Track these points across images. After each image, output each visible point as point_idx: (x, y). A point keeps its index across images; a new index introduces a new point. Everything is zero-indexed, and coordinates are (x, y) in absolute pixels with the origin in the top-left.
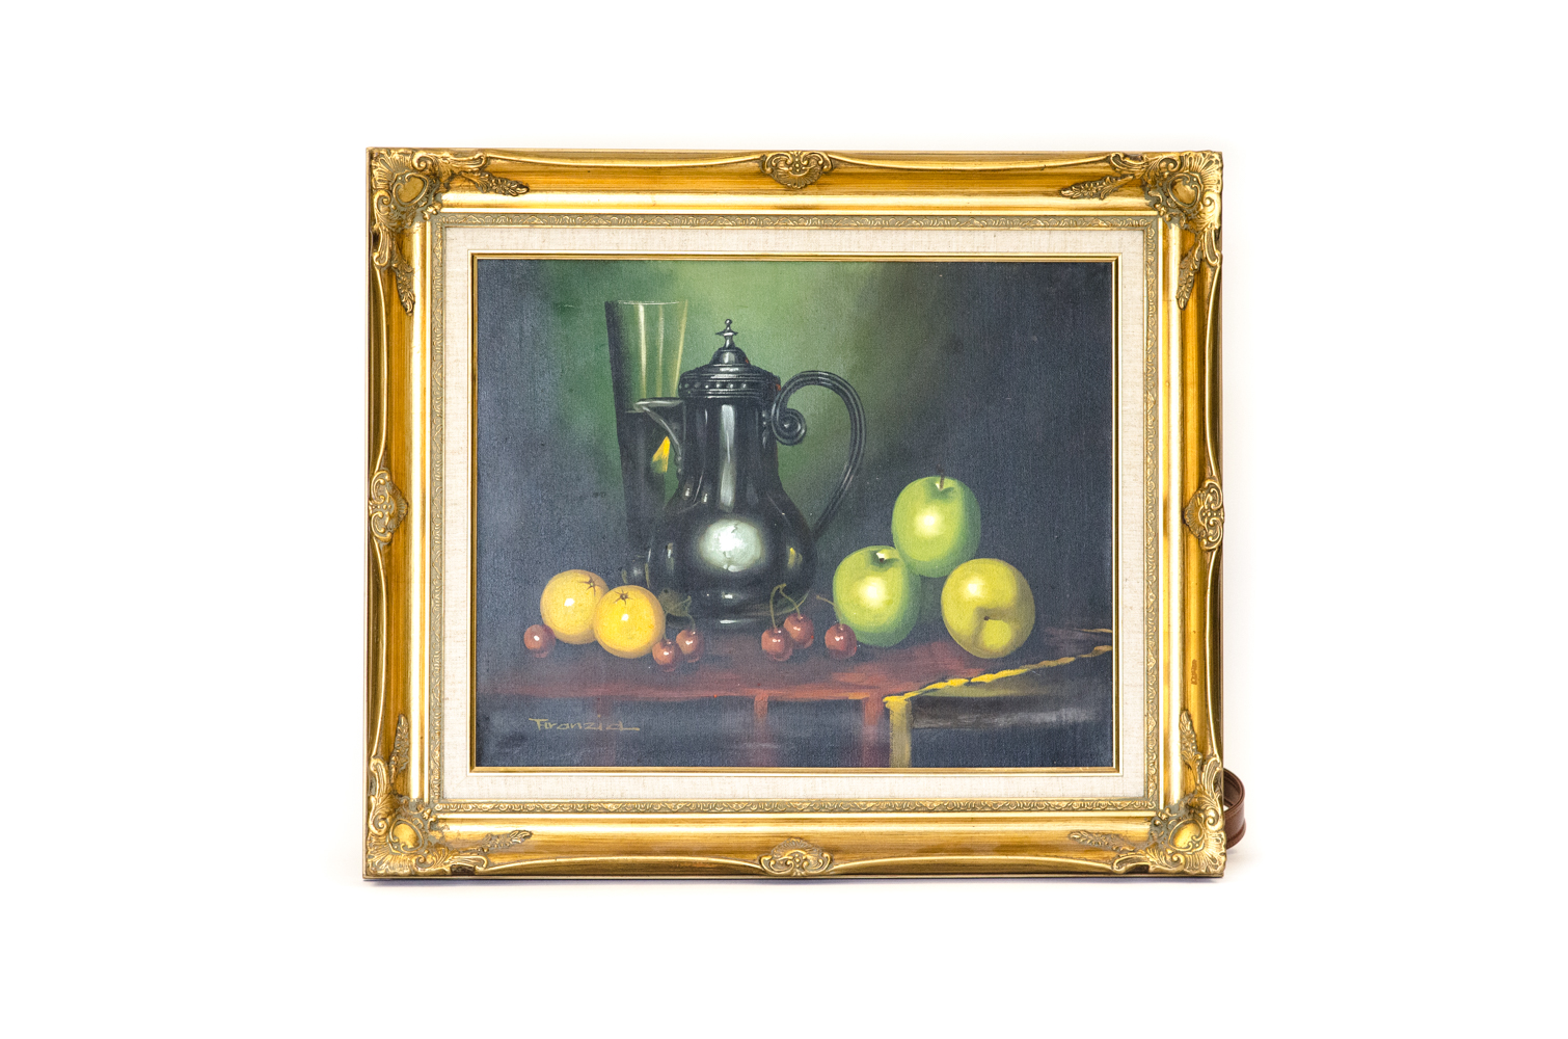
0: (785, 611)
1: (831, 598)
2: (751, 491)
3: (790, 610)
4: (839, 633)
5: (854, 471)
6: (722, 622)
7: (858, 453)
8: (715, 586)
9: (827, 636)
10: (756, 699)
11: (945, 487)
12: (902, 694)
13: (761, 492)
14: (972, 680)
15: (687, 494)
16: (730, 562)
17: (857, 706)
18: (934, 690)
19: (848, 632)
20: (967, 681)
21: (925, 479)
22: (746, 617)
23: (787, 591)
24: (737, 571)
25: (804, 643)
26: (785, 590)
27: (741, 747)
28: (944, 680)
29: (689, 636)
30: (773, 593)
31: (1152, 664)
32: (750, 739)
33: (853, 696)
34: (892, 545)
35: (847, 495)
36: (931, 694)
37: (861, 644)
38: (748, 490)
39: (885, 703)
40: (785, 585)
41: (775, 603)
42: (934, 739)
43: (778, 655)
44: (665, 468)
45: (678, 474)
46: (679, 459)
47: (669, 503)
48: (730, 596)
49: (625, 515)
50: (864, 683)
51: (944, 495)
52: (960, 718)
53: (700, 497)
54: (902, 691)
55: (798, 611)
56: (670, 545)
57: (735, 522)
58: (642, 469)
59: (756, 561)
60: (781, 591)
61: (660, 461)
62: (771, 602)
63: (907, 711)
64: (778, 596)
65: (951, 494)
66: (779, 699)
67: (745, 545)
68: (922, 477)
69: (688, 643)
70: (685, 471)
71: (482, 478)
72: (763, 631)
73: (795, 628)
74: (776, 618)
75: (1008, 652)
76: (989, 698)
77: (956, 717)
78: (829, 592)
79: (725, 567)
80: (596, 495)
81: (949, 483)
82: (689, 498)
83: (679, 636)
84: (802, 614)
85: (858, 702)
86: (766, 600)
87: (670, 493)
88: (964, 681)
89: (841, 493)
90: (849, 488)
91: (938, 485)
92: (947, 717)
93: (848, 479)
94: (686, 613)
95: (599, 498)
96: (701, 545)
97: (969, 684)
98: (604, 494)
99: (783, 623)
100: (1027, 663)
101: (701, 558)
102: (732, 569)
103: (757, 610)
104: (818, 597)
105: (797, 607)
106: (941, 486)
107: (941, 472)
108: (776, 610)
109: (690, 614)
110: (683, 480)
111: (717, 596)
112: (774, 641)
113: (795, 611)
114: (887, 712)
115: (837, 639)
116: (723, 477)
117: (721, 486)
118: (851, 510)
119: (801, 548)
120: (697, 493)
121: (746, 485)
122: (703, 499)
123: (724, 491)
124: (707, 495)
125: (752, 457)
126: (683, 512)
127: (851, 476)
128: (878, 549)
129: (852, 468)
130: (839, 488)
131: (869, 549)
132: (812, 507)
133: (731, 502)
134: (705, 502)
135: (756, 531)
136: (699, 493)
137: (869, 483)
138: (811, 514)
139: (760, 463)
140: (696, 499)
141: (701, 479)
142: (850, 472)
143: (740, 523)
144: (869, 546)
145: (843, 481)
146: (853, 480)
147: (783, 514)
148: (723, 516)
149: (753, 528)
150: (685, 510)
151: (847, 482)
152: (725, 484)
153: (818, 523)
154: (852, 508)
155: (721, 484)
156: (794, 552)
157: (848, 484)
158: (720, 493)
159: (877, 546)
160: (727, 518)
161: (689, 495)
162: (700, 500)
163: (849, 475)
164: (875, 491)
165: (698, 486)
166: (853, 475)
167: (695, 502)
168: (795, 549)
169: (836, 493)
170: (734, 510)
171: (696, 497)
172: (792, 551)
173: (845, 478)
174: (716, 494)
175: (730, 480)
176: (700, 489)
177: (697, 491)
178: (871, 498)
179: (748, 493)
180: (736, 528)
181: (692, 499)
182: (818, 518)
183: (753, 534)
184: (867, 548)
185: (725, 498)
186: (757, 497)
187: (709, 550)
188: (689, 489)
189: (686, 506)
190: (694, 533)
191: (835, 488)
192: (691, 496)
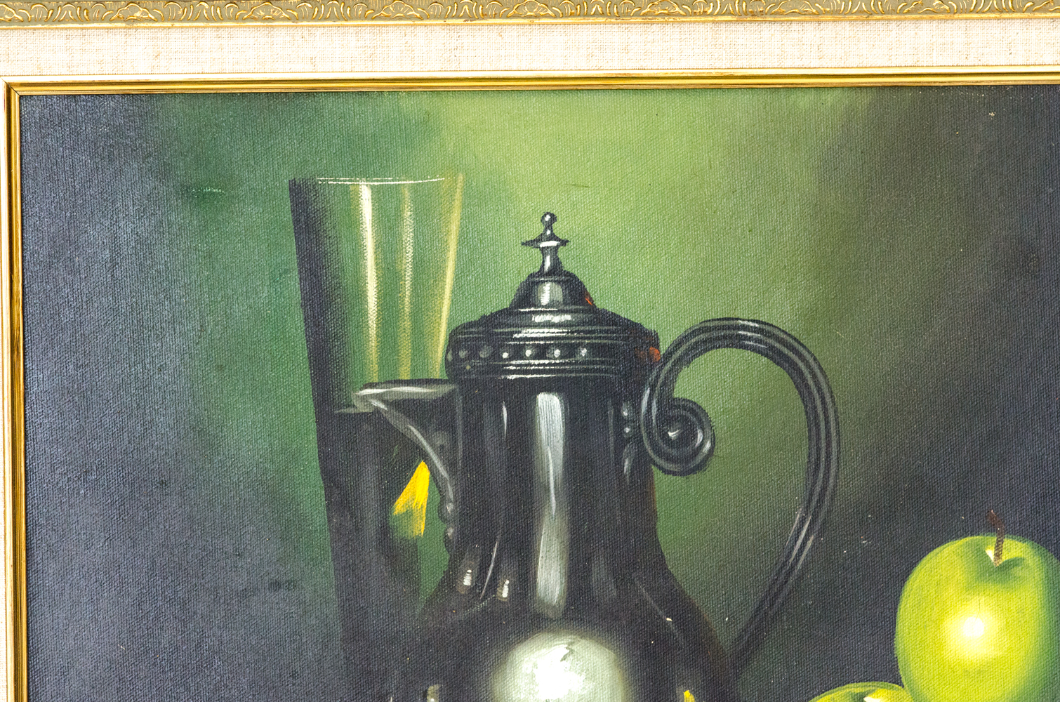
2: (600, 572)
5: (817, 526)
7: (824, 489)
11: (1006, 557)
13: (620, 575)
15: (467, 581)
21: (969, 539)
34: (897, 681)
35: (800, 578)
38: (595, 570)
44: (419, 527)
45: (447, 541)
46: (450, 507)
47: (430, 602)
49: (338, 629)
51: (1004, 572)
53: (494, 586)
56: (432, 689)
57: (568, 639)
58: (371, 530)
61: (409, 514)
65: (1017, 571)
67: (591, 686)
68: (958, 537)
70: (461, 533)
71: (38, 555)
80: (276, 585)
81: (1015, 548)
82: (471, 589)
87: (430, 581)
89: (789, 573)
90: (805, 565)
91: (990, 552)
93: (804, 543)
95: (282, 593)
98: (292, 584)
106: (998, 555)
107: (999, 526)
110: (458, 550)
116: (541, 546)
117: (538, 564)
118: (810, 609)
119: (707, 691)
120: (488, 579)
121: (589, 559)
122: (500, 591)
123: (545, 575)
124: (507, 582)
125: (602, 502)
126: (459, 621)
127: (809, 539)
128: (868, 689)
129: (810, 523)
130: (784, 564)
131: (848, 691)
132: (729, 605)
133: (558, 598)
134: (505, 598)
135: (613, 655)
136: (491, 578)
137: (848, 552)
138: (727, 619)
139: (618, 513)
140: (486, 592)
141: (495, 550)
142: (808, 530)
143: (579, 641)
144: (849, 683)
145: (793, 549)
146: (813, 546)
147: (668, 619)
148: (544, 627)
149: (607, 650)
150: (462, 615)
151: (802, 552)
152: (545, 558)
153: (740, 637)
154: (812, 604)
155: (537, 559)
156: (693, 699)
157: (803, 556)
158: (535, 578)
159: (866, 683)
160: (550, 631)
161: (472, 584)
162: (495, 593)
163: (806, 535)
164: (858, 569)
165: (489, 566)
166: (812, 538)
167: (485, 598)
168: (693, 692)
169: (778, 574)
170: (565, 613)
171: (485, 587)
172: (687, 696)
173: (796, 542)
174: (526, 580)
175: (556, 551)
176: (493, 569)
177: (487, 574)
178: (852, 584)
179: (594, 577)
180: (572, 651)
181: (477, 591)
182: (740, 626)
183: (605, 661)
184: (845, 687)
185: (545, 588)
186: (612, 586)
187: (514, 699)
188: (470, 571)
189: (466, 608)
190: (481, 664)
191: (776, 564)
192: (476, 585)
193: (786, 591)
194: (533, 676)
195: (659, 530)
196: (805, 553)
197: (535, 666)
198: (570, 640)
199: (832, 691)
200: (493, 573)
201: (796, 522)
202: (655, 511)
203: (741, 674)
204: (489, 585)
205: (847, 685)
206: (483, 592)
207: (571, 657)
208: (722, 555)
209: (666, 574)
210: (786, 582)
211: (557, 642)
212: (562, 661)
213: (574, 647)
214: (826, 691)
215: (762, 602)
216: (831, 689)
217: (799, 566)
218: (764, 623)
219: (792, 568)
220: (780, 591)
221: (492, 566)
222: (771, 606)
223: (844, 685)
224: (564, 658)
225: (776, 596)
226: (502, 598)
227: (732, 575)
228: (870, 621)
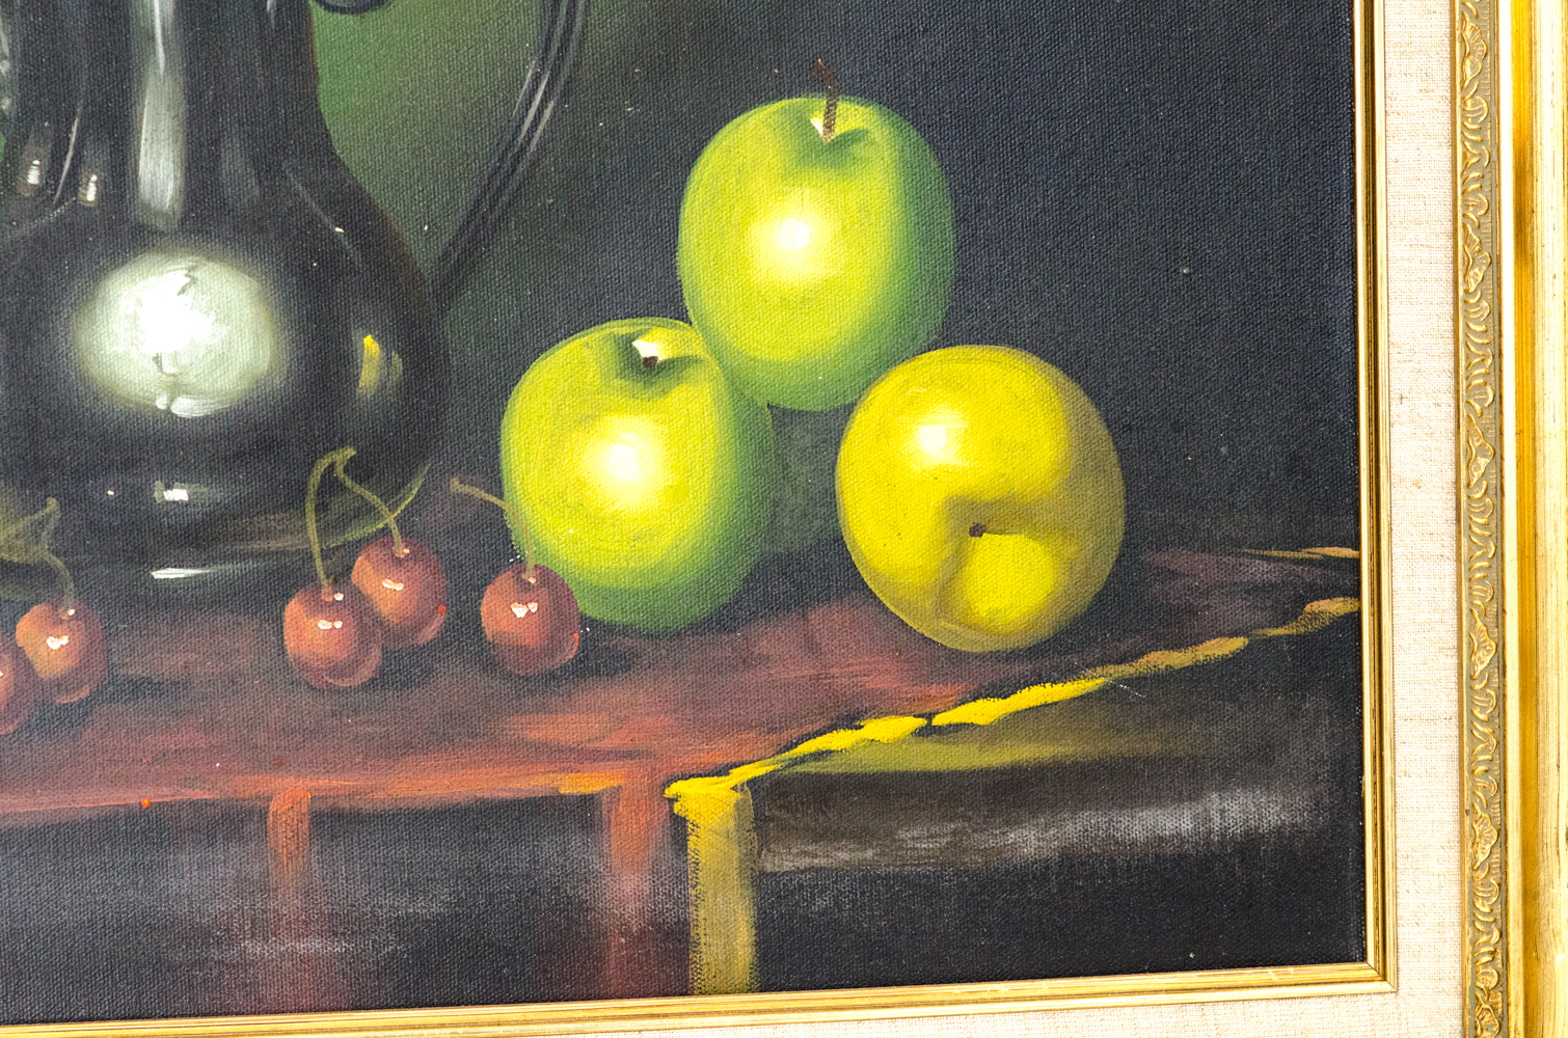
0: (354, 534)
1: (495, 483)
2: (234, 162)
3: (371, 530)
4: (524, 592)
5: (558, 89)
6: (159, 574)
7: (568, 30)
8: (128, 465)
9: (489, 605)
10: (273, 807)
11: (840, 128)
12: (722, 771)
13: (266, 167)
14: (939, 720)
15: (33, 177)
16: (176, 389)
17: (584, 813)
18: (819, 755)
19: (553, 586)
20: (922, 722)
21: (785, 102)
22: (232, 557)
23: (360, 470)
24: (198, 413)
25: (418, 627)
26: (352, 467)
27: (233, 954)
28: (851, 721)
29: (56, 624)
30: (315, 479)
31: (1484, 658)
32: (264, 928)
33: (571, 785)
34: (681, 315)
35: (534, 164)
36: (812, 768)
37: (593, 622)
38: (226, 156)
39: (672, 801)
40: (350, 452)
41: (322, 508)
42: (821, 903)
43: (337, 670)
48: (178, 494)
50: (607, 744)
51: (838, 151)
52: (902, 834)
53: (74, 184)
54: (721, 760)
55: (396, 532)
57: (188, 262)
59: (257, 383)
60: (339, 471)
62: (310, 507)
63: (739, 827)
64: (330, 484)
65: (858, 149)
66: (345, 805)
67: (223, 331)
68: (769, 100)
69: (54, 643)
70: (22, 103)
72: (287, 597)
73: (388, 584)
74: (325, 555)
75: (1045, 632)
76: (985, 773)
77: (891, 833)
78: (488, 466)
79: (161, 403)
81: (854, 116)
82: (38, 190)
83: (25, 628)
84: (407, 533)
85: (587, 802)
86: (294, 499)
88: (912, 723)
89: (517, 158)
90: (542, 147)
91: (818, 122)
92: (862, 837)
93: (539, 113)
94: (42, 552)
96: (83, 338)
97: (923, 733)
99: (350, 569)
100: (1103, 663)
101: (84, 379)
102: (184, 407)
103: (268, 534)
104: (455, 485)
105: (390, 519)
106: (829, 127)
107: (831, 83)
108: (323, 532)
109: (57, 553)
110: (18, 132)
111: (138, 495)
112: (324, 625)
113: (386, 531)
114: (679, 829)
115: (520, 611)
116: (144, 122)
117: (139, 151)
118: (550, 210)
119: (398, 336)
120: (64, 174)
121: (216, 142)
122: (84, 191)
123: (151, 166)
124: (94, 178)
125: (235, 55)
126: (23, 238)
127: (546, 107)
128: (639, 328)
129: (548, 82)
130: (510, 145)
131: (608, 331)
132: (428, 207)
133: (172, 199)
134: (91, 202)
135: (255, 285)
136: (69, 174)
137: (605, 124)
138: (426, 228)
139: (259, 71)
140: (63, 192)
141: (74, 129)
142: (545, 92)
143: (205, 265)
144: (609, 320)
145: (523, 122)
146: (553, 115)
147: (338, 229)
148: (151, 244)
149: (247, 277)
150: (27, 229)
151: (536, 126)
152: (150, 141)
153: (446, 254)
154: (553, 203)
155: (139, 142)
156: (378, 349)
157: (538, 131)
158: (136, 171)
159: (635, 320)
160: (162, 250)
161: (41, 182)
162: (76, 195)
163: (542, 101)
164: (622, 149)
165: (66, 153)
166: (551, 105)
167: (60, 202)
168: (378, 338)
169: (501, 160)
170: (182, 222)
171: (60, 186)
172: (369, 345)
173: (527, 110)
174: (123, 174)
175: (166, 132)
176: (72, 159)
177: (62, 166)
178: (612, 173)
179: (226, 167)
180: (194, 280)
181: (49, 192)
182: (445, 239)
183: (245, 294)
184: (604, 326)
185: (152, 186)
186: (253, 181)
187: (108, 353)
188: (37, 162)
189: (31, 218)
190: (57, 301)
191: (498, 144)
192: (47, 183)
193: (513, 185)
194: (136, 318)
195: (321, 96)
196: (541, 128)
197: (139, 302)
198: (191, 264)
199: (585, 332)
200: (72, 164)
201: (527, 81)
202: (315, 69)
203: (449, 309)
204: (66, 183)
205: (608, 324)
206: (58, 193)
207: (193, 289)
208: (417, 133)
209: (335, 163)
210: (514, 171)
211: (172, 267)
212: (179, 294)
213: (197, 274)
214: (576, 332)
215: (478, 202)
216: (583, 329)
217: (533, 146)
218: (482, 232)
219: (523, 150)
220: (504, 184)
221: (70, 154)
222: (492, 208)
223: (602, 323)
224: (183, 290)
225: (499, 191)
226: (87, 202)
227: (432, 162)
228: (639, 228)
